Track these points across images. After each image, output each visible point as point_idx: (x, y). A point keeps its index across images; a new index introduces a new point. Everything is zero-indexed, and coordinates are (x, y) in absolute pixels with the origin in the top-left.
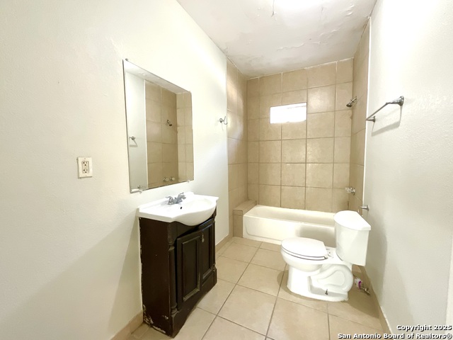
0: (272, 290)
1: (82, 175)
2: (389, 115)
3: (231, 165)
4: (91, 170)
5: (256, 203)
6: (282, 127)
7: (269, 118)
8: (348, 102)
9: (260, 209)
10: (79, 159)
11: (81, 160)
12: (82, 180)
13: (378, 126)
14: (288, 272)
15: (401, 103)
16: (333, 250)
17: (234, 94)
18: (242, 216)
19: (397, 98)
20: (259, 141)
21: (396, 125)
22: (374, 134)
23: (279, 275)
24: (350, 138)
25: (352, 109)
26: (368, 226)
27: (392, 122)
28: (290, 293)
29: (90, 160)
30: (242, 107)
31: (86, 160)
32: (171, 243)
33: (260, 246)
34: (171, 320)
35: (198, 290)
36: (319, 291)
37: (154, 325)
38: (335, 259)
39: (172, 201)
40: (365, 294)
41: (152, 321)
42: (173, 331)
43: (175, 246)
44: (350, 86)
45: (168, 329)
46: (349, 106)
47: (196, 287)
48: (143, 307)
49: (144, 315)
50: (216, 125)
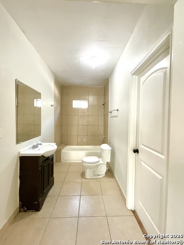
0: (79, 180)
2: (115, 113)
4: (1, 134)
5: (66, 145)
6: (78, 109)
7: (72, 105)
8: (103, 103)
9: (68, 147)
15: (118, 111)
16: (100, 159)
17: (57, 92)
18: (61, 151)
20: (68, 115)
21: (117, 116)
22: (111, 117)
23: (81, 174)
25: (104, 107)
26: (110, 148)
28: (87, 179)
29: (1, 129)
32: (40, 165)
33: (70, 164)
34: (39, 202)
35: (49, 187)
36: (96, 175)
37: (27, 210)
38: (101, 162)
39: (34, 147)
40: (110, 172)
41: (26, 209)
42: (39, 208)
43: (41, 167)
44: (103, 96)
45: (37, 208)
46: (103, 105)
47: (48, 185)
48: (20, 203)
49: (20, 207)
50: (50, 108)
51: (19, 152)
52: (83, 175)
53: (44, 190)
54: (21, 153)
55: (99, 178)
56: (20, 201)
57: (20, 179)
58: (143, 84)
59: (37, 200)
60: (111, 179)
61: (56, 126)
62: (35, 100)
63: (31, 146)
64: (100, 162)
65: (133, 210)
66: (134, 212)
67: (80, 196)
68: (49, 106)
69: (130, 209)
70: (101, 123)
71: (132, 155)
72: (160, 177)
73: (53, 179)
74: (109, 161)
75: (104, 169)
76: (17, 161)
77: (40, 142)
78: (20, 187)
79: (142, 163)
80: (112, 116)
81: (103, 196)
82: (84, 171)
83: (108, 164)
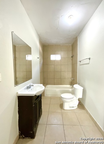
0: (59, 110)
4: (1, 79)
5: (47, 84)
6: (54, 61)
8: (71, 56)
15: (90, 59)
17: (41, 49)
19: (88, 58)
20: (47, 65)
21: (88, 64)
23: (60, 105)
25: (72, 58)
26: (83, 88)
28: (65, 110)
34: (33, 132)
36: (71, 107)
37: (25, 137)
38: (75, 98)
39: (28, 88)
40: (81, 105)
42: (34, 136)
43: (34, 104)
45: (32, 136)
48: (19, 132)
49: (19, 135)
50: (37, 59)
51: (17, 93)
53: (36, 122)
54: (19, 93)
55: (74, 110)
57: (18, 114)
59: (32, 130)
61: (41, 72)
62: (27, 56)
63: (26, 87)
67: (63, 125)
68: (36, 58)
74: (81, 97)
75: (76, 103)
76: (16, 99)
77: (32, 84)
78: (19, 119)
80: (81, 64)
81: (82, 126)
82: (61, 103)
83: (79, 100)
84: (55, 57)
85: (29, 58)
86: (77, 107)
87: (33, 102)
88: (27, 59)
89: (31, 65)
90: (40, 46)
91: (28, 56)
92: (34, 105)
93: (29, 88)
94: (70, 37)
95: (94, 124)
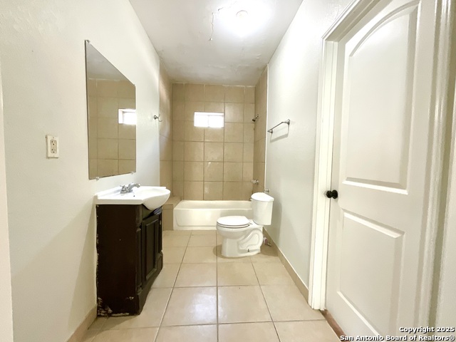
0: (212, 260)
1: (50, 154)
2: (282, 130)
3: (161, 160)
4: (58, 150)
5: (182, 198)
6: (204, 130)
7: (193, 122)
8: (253, 118)
9: (185, 203)
10: (48, 137)
11: (50, 139)
12: (51, 160)
13: (274, 136)
14: (221, 246)
15: (289, 123)
16: (251, 221)
18: (172, 209)
19: (286, 120)
20: (184, 141)
21: (286, 136)
22: (272, 141)
23: (214, 249)
24: (253, 145)
25: (255, 124)
26: (272, 199)
27: (284, 134)
28: (225, 257)
29: (57, 139)
30: (169, 107)
31: (55, 139)
32: (139, 224)
33: (191, 234)
34: (137, 298)
35: (156, 270)
36: (244, 251)
37: (113, 313)
38: (254, 225)
39: (125, 190)
40: (270, 246)
41: (110, 311)
42: (138, 308)
43: (141, 227)
44: (253, 106)
45: (134, 308)
46: (254, 120)
47: (154, 267)
48: (98, 301)
49: (98, 308)
50: (151, 121)
51: (96, 197)
52: (218, 251)
53: (146, 275)
54: (99, 198)
55: (250, 257)
56: (99, 294)
57: (98, 252)
58: (351, 55)
59: (134, 293)
60: (273, 258)
61: (163, 160)
62: (120, 111)
63: (118, 187)
64: (251, 226)
65: (322, 309)
66: (324, 313)
67: (217, 287)
68: (150, 117)
69: (317, 308)
70: (249, 156)
71: (323, 203)
72: (395, 235)
73: (162, 257)
74: (269, 223)
75: (257, 241)
79: (347, 215)
80: (272, 138)
81: (262, 287)
82: (219, 244)
83: (264, 232)
84: (207, 120)
85: (127, 117)
86: (259, 251)
87: (138, 221)
88: (120, 122)
89: (133, 140)
90: (161, 82)
91: (123, 112)
92: (139, 230)
93: (127, 192)
94: (247, 65)
95: (292, 281)
